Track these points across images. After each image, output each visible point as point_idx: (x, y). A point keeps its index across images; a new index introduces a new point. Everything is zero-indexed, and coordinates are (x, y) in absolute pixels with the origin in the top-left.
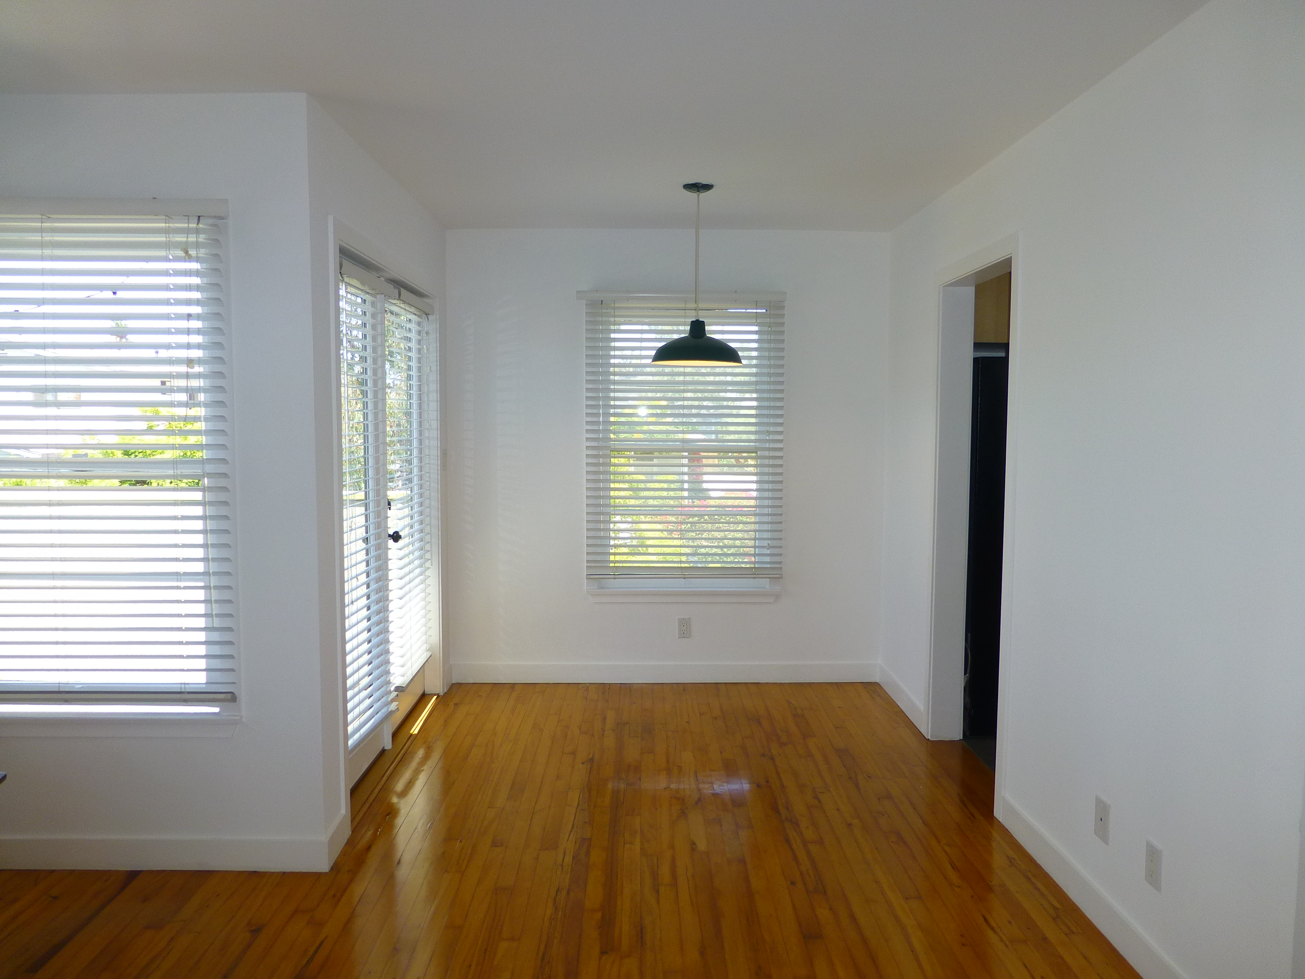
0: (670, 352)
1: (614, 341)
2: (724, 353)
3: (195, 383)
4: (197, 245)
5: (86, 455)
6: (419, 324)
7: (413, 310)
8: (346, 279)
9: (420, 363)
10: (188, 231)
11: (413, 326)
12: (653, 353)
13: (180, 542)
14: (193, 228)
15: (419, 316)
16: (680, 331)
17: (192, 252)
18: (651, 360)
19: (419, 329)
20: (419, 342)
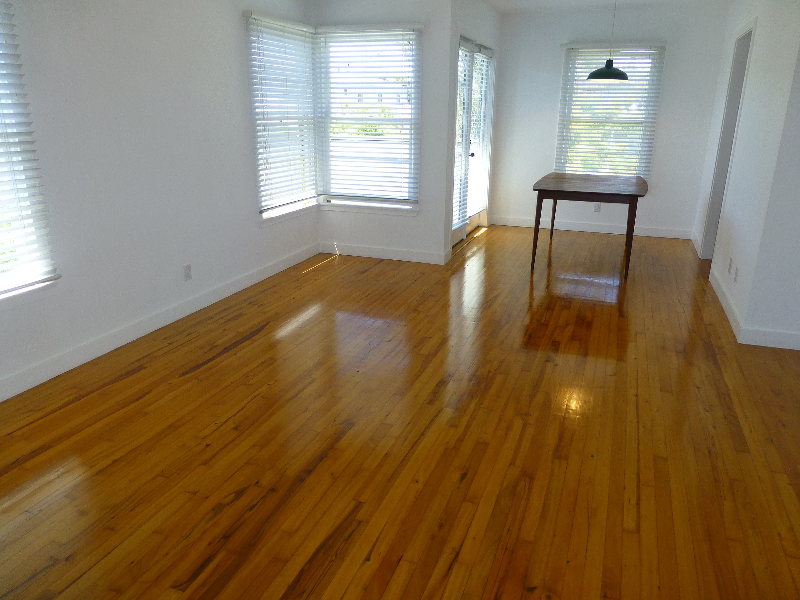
0: (596, 75)
1: (577, 68)
2: (621, 76)
3: (410, 90)
4: (412, 40)
5: (373, 117)
6: (487, 62)
7: (485, 56)
8: (461, 48)
9: (487, 80)
10: (410, 34)
11: (485, 64)
12: (588, 74)
13: (403, 148)
14: (412, 33)
15: (488, 59)
16: (601, 64)
17: (411, 42)
18: (587, 78)
19: (487, 65)
20: (487, 71)
